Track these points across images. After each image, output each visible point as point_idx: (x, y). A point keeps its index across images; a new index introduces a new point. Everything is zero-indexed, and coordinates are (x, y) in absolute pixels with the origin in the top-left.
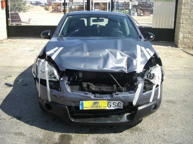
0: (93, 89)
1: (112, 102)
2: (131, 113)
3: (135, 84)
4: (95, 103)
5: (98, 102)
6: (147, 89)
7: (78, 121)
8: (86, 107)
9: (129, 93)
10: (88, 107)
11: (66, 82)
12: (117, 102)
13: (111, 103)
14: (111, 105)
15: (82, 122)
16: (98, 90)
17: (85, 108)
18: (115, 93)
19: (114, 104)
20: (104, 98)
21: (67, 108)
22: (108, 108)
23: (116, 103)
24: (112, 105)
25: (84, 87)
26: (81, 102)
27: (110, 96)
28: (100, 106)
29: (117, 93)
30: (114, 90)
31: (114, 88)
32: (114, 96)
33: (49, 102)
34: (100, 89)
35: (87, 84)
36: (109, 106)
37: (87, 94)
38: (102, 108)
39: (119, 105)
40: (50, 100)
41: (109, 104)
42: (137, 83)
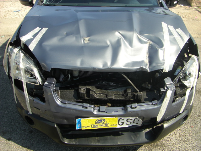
0: (96, 96)
1: (125, 119)
2: (151, 129)
3: (162, 90)
4: (99, 121)
5: (104, 120)
6: (177, 96)
7: (74, 142)
8: (86, 127)
9: (152, 104)
10: (89, 127)
11: (53, 88)
12: (133, 118)
13: (123, 119)
14: (123, 123)
15: (80, 144)
16: (103, 97)
17: (83, 127)
18: (130, 106)
19: (129, 121)
20: (114, 113)
21: (56, 126)
22: (118, 126)
23: (131, 120)
24: (125, 122)
25: (82, 93)
26: (78, 120)
27: (122, 109)
28: (107, 125)
29: (133, 105)
30: (127, 98)
31: (129, 95)
32: (129, 109)
33: (30, 114)
34: (107, 96)
35: (86, 88)
36: (121, 123)
37: (86, 108)
38: (110, 127)
39: (135, 122)
40: (30, 112)
41: (121, 121)
42: (164, 89)
